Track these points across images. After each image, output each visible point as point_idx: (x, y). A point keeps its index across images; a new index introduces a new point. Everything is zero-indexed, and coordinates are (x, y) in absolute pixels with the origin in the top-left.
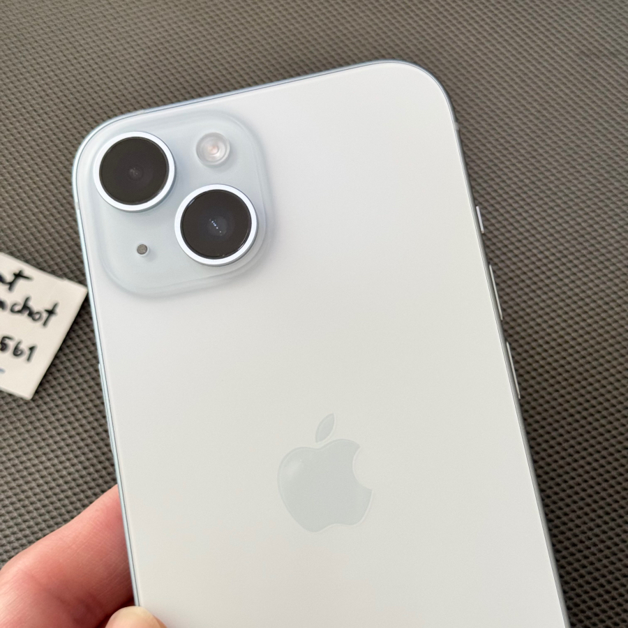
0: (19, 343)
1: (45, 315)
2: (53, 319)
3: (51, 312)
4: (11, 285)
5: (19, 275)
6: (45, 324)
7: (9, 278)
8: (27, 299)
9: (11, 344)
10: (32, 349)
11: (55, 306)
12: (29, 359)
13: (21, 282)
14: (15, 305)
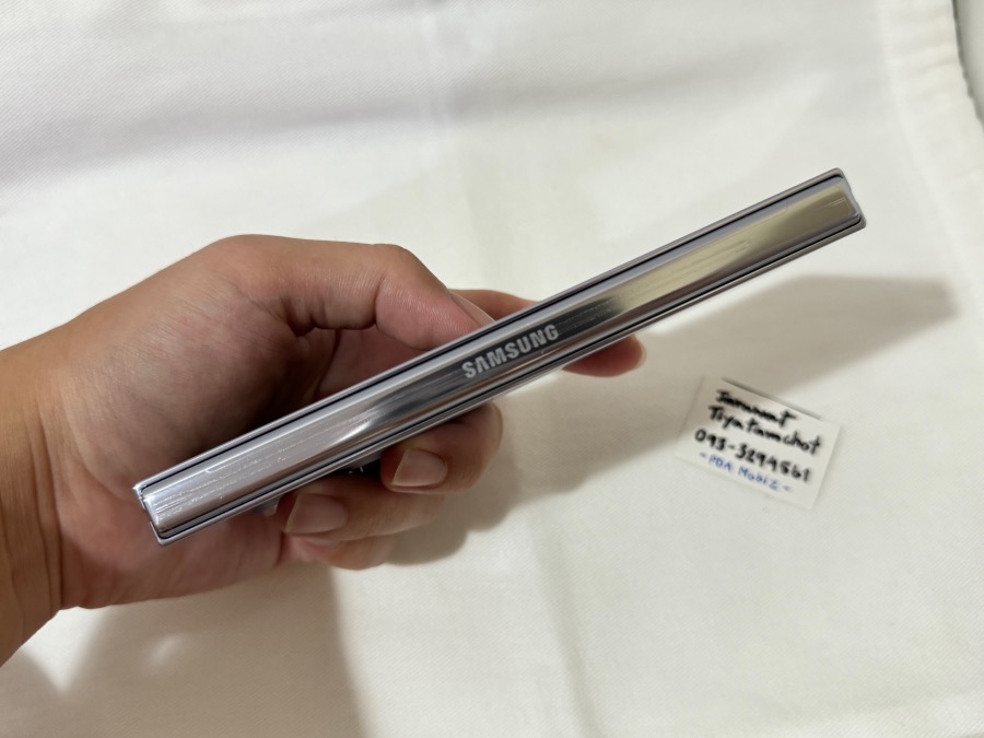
0: (795, 467)
1: (811, 446)
2: (818, 449)
3: (817, 444)
4: (782, 423)
5: (787, 415)
6: (813, 451)
7: (779, 416)
8: (796, 434)
9: (790, 468)
10: (807, 472)
11: (818, 439)
12: (806, 479)
13: (789, 422)
14: (787, 437)
